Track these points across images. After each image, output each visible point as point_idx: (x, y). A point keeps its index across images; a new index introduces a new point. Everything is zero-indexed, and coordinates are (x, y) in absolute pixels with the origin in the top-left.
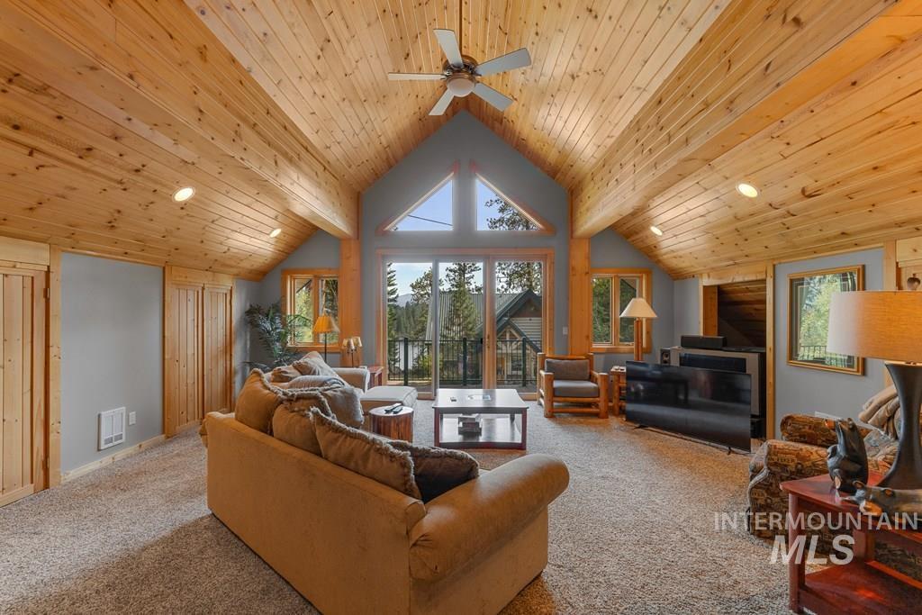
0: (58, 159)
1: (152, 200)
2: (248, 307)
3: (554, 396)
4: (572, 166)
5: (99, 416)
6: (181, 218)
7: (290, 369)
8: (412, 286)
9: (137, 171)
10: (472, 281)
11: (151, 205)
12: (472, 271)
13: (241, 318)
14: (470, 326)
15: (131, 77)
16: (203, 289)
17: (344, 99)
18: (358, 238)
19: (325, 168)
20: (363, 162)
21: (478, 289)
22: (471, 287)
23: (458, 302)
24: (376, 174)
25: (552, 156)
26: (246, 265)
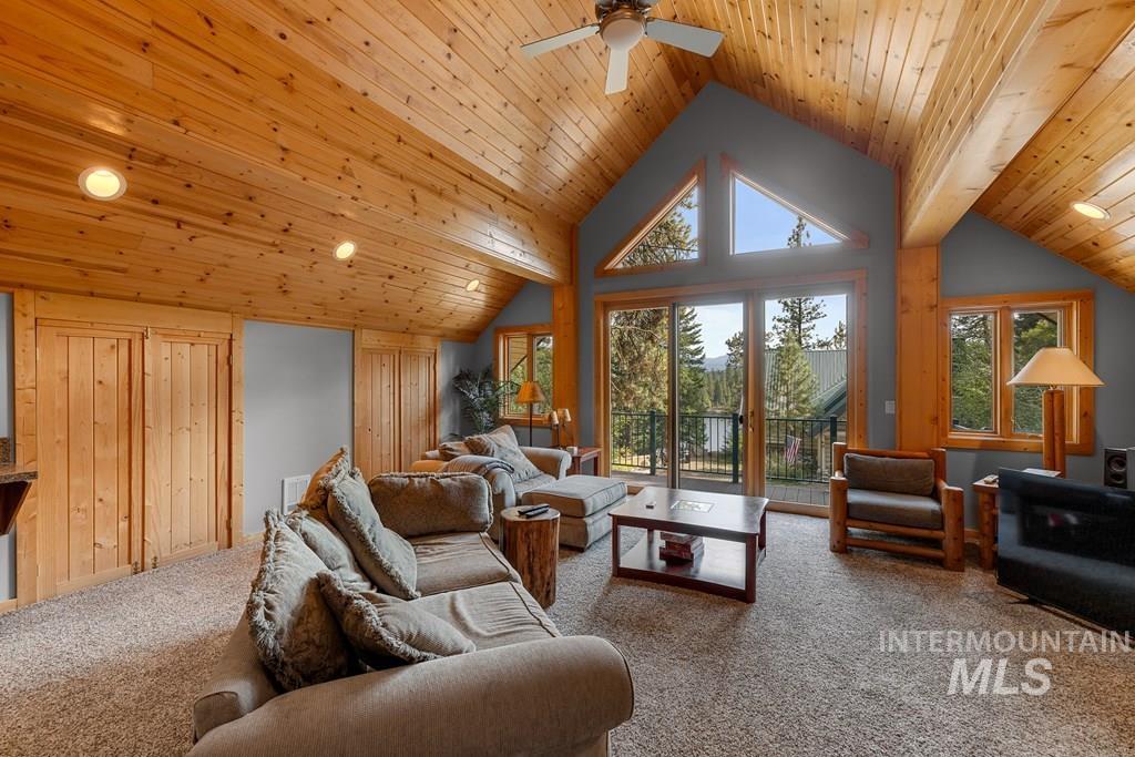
0: (205, 228)
1: (314, 260)
2: (457, 373)
3: (849, 517)
4: (887, 122)
5: (283, 482)
6: (353, 277)
7: (459, 445)
8: (728, 343)
9: (286, 230)
10: (812, 332)
11: (315, 266)
12: (812, 318)
13: (449, 384)
14: (804, 396)
15: (176, 123)
16: (400, 353)
17: (506, 105)
18: (571, 283)
19: (506, 199)
20: (565, 185)
21: (822, 344)
22: (811, 342)
23: (784, 362)
24: (592, 198)
25: (851, 115)
26: (450, 324)
